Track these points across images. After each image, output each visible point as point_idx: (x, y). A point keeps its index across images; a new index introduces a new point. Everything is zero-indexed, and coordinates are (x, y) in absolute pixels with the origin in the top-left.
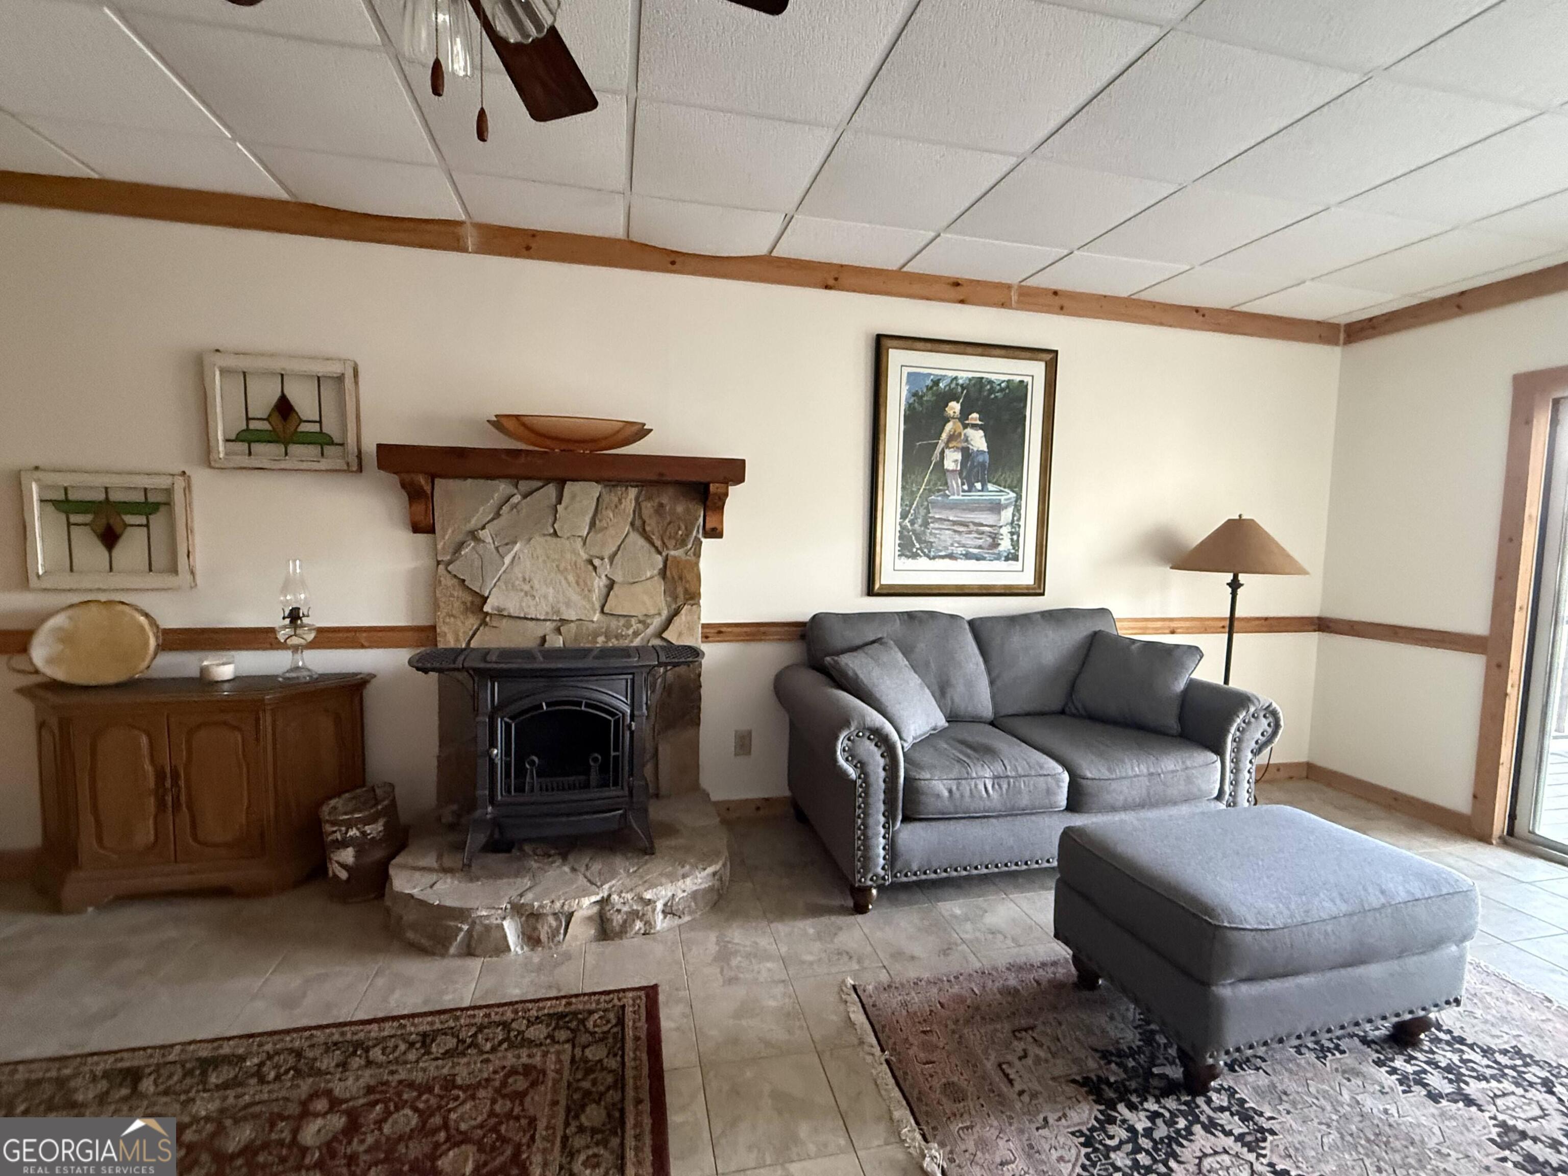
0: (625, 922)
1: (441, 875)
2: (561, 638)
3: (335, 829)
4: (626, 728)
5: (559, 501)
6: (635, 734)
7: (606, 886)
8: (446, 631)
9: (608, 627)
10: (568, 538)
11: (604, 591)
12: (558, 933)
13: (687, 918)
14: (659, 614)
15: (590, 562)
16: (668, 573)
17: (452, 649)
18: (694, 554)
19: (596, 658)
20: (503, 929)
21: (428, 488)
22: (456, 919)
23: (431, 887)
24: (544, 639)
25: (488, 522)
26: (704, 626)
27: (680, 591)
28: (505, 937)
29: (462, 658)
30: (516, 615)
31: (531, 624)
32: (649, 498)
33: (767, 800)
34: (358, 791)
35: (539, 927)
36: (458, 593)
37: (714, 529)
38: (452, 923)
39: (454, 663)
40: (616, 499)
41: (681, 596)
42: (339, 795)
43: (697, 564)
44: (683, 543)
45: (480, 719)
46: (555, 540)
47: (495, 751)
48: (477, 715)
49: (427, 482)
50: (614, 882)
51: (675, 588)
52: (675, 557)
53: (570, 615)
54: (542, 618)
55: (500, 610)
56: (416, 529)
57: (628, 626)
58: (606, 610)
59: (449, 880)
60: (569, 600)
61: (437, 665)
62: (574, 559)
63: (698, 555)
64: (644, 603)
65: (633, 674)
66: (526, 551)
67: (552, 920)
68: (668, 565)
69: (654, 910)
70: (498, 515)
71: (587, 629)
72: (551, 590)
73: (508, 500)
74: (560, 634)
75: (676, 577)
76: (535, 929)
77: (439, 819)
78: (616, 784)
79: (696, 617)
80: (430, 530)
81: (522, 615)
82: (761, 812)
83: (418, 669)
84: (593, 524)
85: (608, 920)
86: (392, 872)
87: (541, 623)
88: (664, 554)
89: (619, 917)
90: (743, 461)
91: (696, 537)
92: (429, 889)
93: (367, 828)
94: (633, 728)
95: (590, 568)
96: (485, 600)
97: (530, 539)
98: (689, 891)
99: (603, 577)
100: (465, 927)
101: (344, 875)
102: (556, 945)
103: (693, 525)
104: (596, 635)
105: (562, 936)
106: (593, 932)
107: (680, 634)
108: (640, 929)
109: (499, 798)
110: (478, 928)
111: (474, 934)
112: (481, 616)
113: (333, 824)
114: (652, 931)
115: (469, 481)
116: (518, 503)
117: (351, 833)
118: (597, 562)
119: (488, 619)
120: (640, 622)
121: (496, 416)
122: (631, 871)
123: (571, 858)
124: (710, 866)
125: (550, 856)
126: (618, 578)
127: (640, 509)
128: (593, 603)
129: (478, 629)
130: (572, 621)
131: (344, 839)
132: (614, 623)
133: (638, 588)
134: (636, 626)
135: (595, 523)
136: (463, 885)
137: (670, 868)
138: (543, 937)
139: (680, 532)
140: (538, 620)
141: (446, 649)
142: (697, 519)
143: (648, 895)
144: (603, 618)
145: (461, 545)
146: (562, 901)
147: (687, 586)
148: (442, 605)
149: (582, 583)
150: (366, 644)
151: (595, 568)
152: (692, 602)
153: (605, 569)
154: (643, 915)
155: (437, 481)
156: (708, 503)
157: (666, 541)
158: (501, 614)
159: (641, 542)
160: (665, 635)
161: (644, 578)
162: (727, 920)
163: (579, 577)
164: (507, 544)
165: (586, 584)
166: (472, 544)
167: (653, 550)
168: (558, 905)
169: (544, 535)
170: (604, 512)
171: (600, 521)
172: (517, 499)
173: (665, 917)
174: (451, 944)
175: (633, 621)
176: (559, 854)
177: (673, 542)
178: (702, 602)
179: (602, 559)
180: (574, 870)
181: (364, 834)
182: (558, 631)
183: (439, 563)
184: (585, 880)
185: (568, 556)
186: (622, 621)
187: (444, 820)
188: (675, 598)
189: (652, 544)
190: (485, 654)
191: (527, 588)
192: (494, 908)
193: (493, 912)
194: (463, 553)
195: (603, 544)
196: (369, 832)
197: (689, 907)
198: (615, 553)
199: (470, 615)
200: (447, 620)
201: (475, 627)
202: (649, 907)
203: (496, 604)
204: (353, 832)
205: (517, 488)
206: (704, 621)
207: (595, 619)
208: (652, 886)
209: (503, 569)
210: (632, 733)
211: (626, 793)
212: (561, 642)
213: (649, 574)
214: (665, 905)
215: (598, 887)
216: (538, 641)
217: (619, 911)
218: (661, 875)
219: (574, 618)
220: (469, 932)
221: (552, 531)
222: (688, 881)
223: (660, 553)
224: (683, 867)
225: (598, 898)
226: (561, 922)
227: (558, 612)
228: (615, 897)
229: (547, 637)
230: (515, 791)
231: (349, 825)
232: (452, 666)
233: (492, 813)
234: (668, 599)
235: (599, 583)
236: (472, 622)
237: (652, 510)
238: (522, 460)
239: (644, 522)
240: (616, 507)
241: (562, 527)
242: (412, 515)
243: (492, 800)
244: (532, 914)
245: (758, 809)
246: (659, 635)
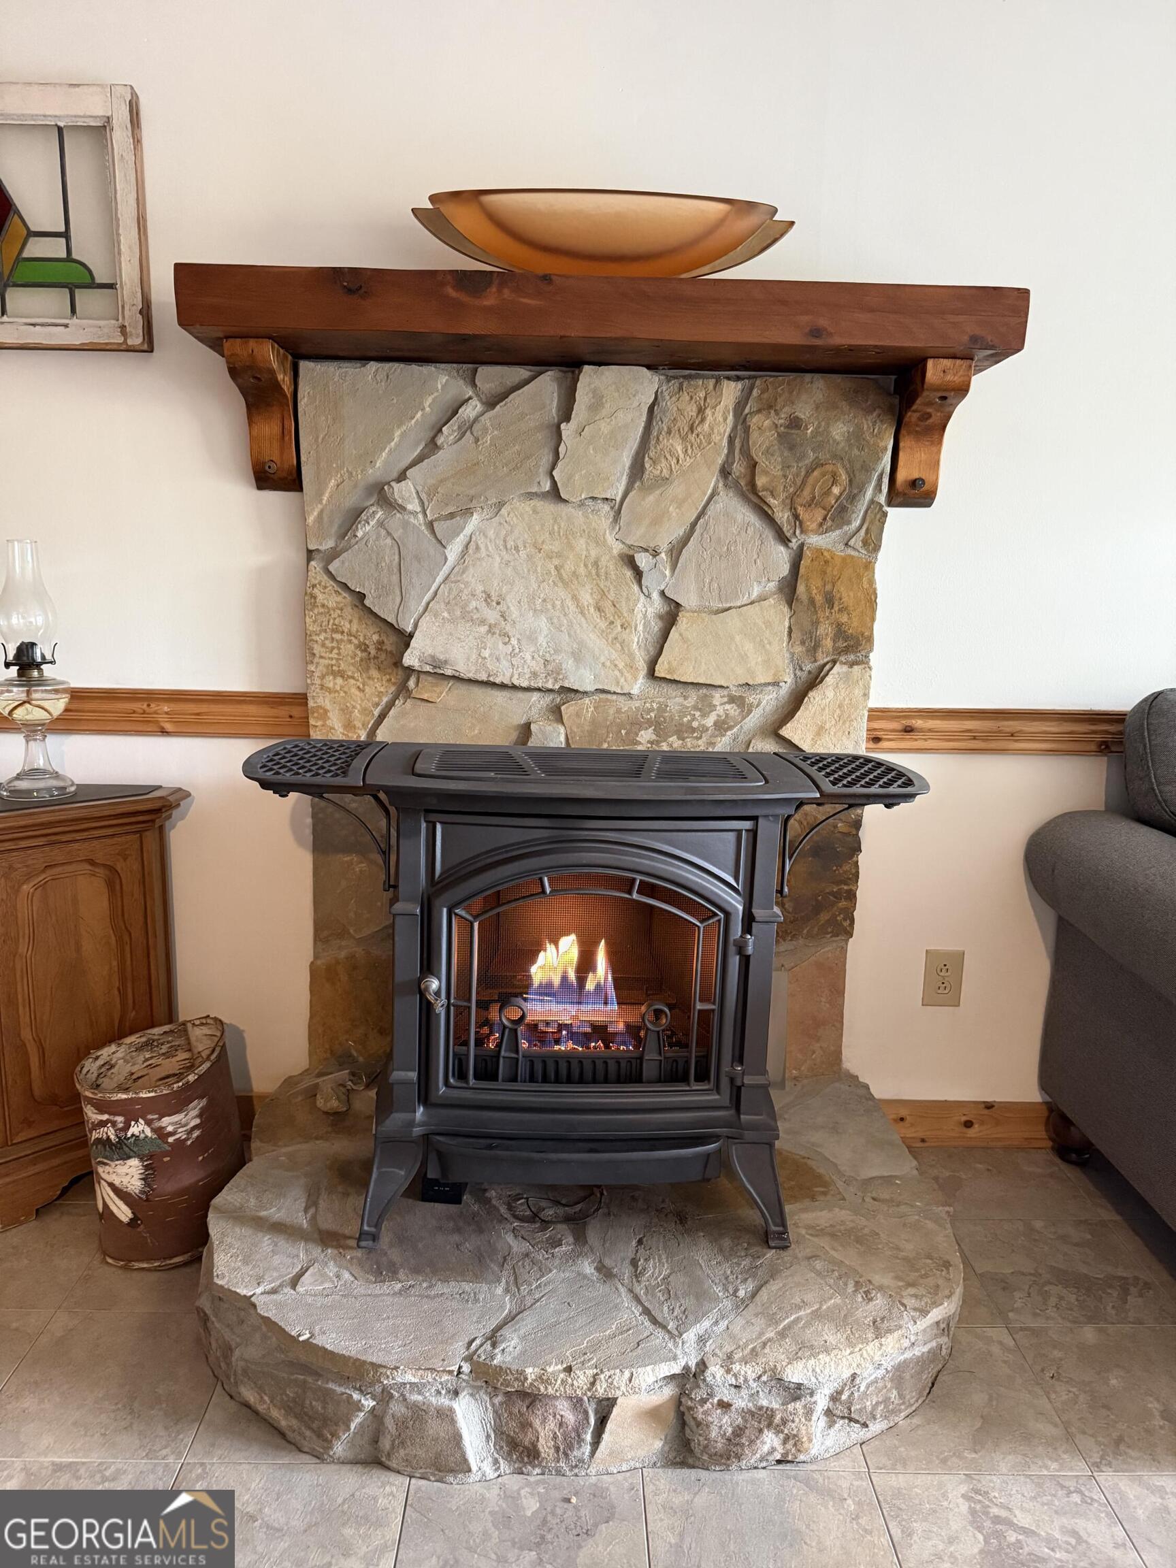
0: (739, 1432)
1: (316, 1251)
2: (562, 730)
3: (105, 1117)
4: (732, 949)
5: (566, 416)
6: (752, 960)
7: (691, 1336)
8: (328, 706)
9: (662, 709)
10: (582, 504)
11: (656, 626)
12: (580, 1440)
13: (876, 1427)
14: (776, 684)
15: (631, 562)
16: (801, 588)
17: (341, 744)
18: (865, 543)
19: (663, 775)
20: (453, 1422)
21: (284, 379)
22: (345, 1379)
23: (294, 1283)
24: (526, 730)
25: (413, 464)
26: (877, 714)
27: (825, 630)
28: (457, 1438)
29: (359, 763)
30: (471, 675)
31: (500, 697)
32: (768, 407)
33: (989, 1106)
34: (157, 1031)
35: (537, 1423)
36: (351, 622)
37: (914, 483)
38: (339, 1390)
39: (345, 773)
40: (691, 410)
41: (828, 643)
42: (116, 1037)
43: (869, 566)
44: (839, 515)
45: (399, 907)
46: (548, 508)
47: (434, 984)
48: (394, 900)
49: (282, 363)
50: (706, 1324)
51: (816, 624)
52: (819, 552)
53: (583, 679)
54: (525, 684)
55: (436, 663)
56: (264, 478)
57: (705, 707)
58: (660, 671)
59: (332, 1269)
60: (582, 644)
61: (308, 778)
62: (593, 553)
63: (873, 544)
64: (743, 658)
65: (754, 818)
66: (491, 533)
67: (564, 1409)
68: (802, 570)
69: (809, 1412)
70: (432, 446)
71: (619, 711)
72: (543, 623)
73: (455, 412)
74: (560, 719)
75: (819, 599)
76: (526, 1425)
77: (312, 1093)
78: (702, 1076)
79: (858, 692)
80: (291, 481)
81: (484, 677)
82: (972, 1132)
83: (265, 785)
84: (637, 470)
85: (699, 1424)
86: (216, 1226)
87: (520, 695)
88: (794, 544)
89: (726, 1419)
90: (1027, 292)
91: (872, 502)
92: (288, 1290)
93: (166, 1121)
94: (750, 950)
95: (629, 574)
96: (406, 639)
97: (500, 505)
98: (888, 1364)
99: (655, 596)
100: (369, 1403)
101: (123, 1212)
102: (572, 1468)
103: (867, 469)
104: (637, 724)
105: (587, 1449)
106: (658, 1444)
107: (820, 731)
108: (773, 1450)
109: (442, 1089)
110: (396, 1408)
111: (389, 1423)
112: (398, 676)
113: (101, 1107)
114: (802, 1457)
115: (373, 366)
116: (476, 420)
117: (134, 1130)
118: (643, 560)
119: (411, 683)
120: (732, 700)
121: (432, 198)
122: (741, 1293)
123: (593, 1235)
124: (936, 1304)
125: (545, 1224)
126: (688, 598)
127: (747, 430)
128: (631, 656)
129: (390, 705)
130: (585, 693)
131: (121, 1142)
132: (676, 701)
133: (732, 621)
134: (721, 707)
135: (643, 466)
136: (360, 1288)
137: (837, 1300)
138: (545, 1447)
139: (836, 490)
140: (514, 687)
141: (327, 743)
142: (879, 459)
143: (795, 1374)
144: (654, 690)
145: (355, 516)
146: (590, 1372)
147: (844, 618)
148: (317, 649)
149: (609, 610)
150: (169, 727)
151: (638, 574)
152: (852, 657)
153: (658, 576)
154: (784, 1422)
155: (304, 365)
156: (912, 416)
157: (800, 510)
158: (439, 674)
159: (745, 515)
160: (786, 732)
161: (745, 600)
162: (977, 1443)
163: (603, 594)
164: (452, 516)
165: (618, 614)
166: (380, 514)
167: (769, 534)
168: (581, 1379)
169: (531, 496)
170: (665, 442)
171: (654, 462)
172: (470, 411)
173: (831, 1425)
174: (335, 1435)
175: (717, 697)
176: (568, 1219)
177: (819, 514)
178: (872, 656)
179: (655, 554)
180: (606, 1273)
181: (161, 1133)
182: (556, 713)
183: (310, 554)
184: (637, 1310)
185: (581, 544)
186: (693, 697)
187: (320, 1103)
188: (813, 650)
189: (767, 517)
190: (412, 756)
191: (492, 616)
192: (432, 1370)
193: (430, 1377)
194: (360, 534)
195: (657, 521)
196: (170, 1129)
197: (886, 1400)
198: (685, 541)
199: (374, 673)
200: (329, 682)
201: (385, 700)
202: (799, 1405)
203: (430, 651)
204: (138, 1129)
205: (474, 385)
206: (873, 703)
207: (635, 691)
208: (805, 1349)
209: (446, 569)
210: (746, 961)
211: (724, 1098)
212: (562, 738)
213: (756, 592)
214: (835, 1398)
215: (672, 1336)
216: (514, 736)
217: (725, 1406)
218: (817, 1315)
219: (590, 688)
220: (376, 1417)
221: (547, 486)
222: (890, 1341)
223: (783, 539)
224: (869, 1299)
225: (676, 1369)
226: (586, 1413)
227: (557, 672)
228: (715, 1372)
229: (533, 726)
230: (476, 1077)
231: (131, 1112)
232: (340, 781)
233: (422, 1124)
234: (799, 649)
235: (647, 610)
236: (379, 687)
237: (771, 436)
238: (490, 299)
239: (753, 466)
240: (692, 429)
241: (570, 477)
242: (253, 440)
243: (425, 1094)
244: (523, 1394)
245: (968, 1124)
246: (774, 730)
